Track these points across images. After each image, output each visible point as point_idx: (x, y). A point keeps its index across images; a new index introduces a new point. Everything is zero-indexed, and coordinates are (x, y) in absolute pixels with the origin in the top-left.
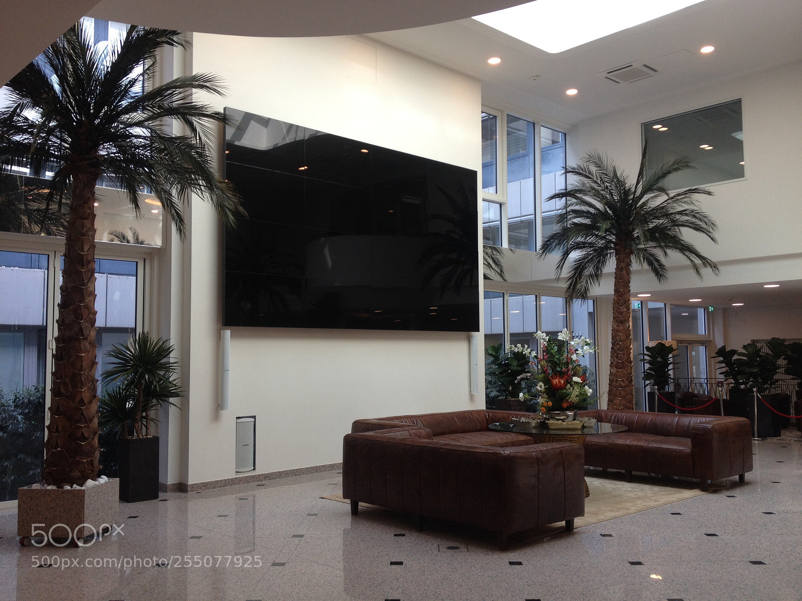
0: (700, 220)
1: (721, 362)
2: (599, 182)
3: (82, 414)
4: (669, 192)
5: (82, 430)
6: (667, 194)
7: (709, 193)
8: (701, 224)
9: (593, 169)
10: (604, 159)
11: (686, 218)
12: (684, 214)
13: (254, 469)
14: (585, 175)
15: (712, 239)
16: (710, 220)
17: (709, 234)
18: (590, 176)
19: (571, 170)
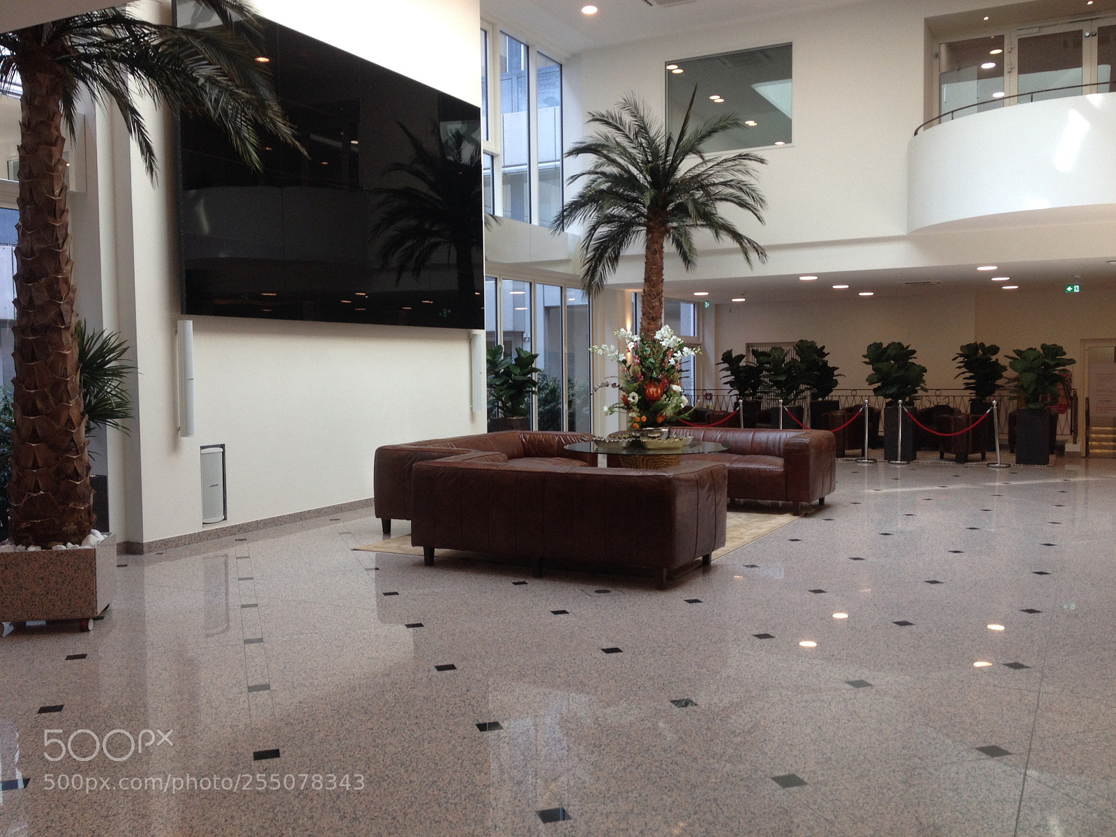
0: (747, 194)
1: (726, 369)
2: (632, 137)
3: (72, 440)
4: (704, 155)
5: (73, 463)
6: (702, 157)
7: (762, 161)
8: (747, 199)
9: (627, 118)
10: (641, 107)
11: (730, 190)
12: (730, 185)
13: (225, 519)
14: (615, 126)
15: (759, 218)
16: (758, 194)
17: (756, 212)
18: (621, 128)
19: (599, 117)
